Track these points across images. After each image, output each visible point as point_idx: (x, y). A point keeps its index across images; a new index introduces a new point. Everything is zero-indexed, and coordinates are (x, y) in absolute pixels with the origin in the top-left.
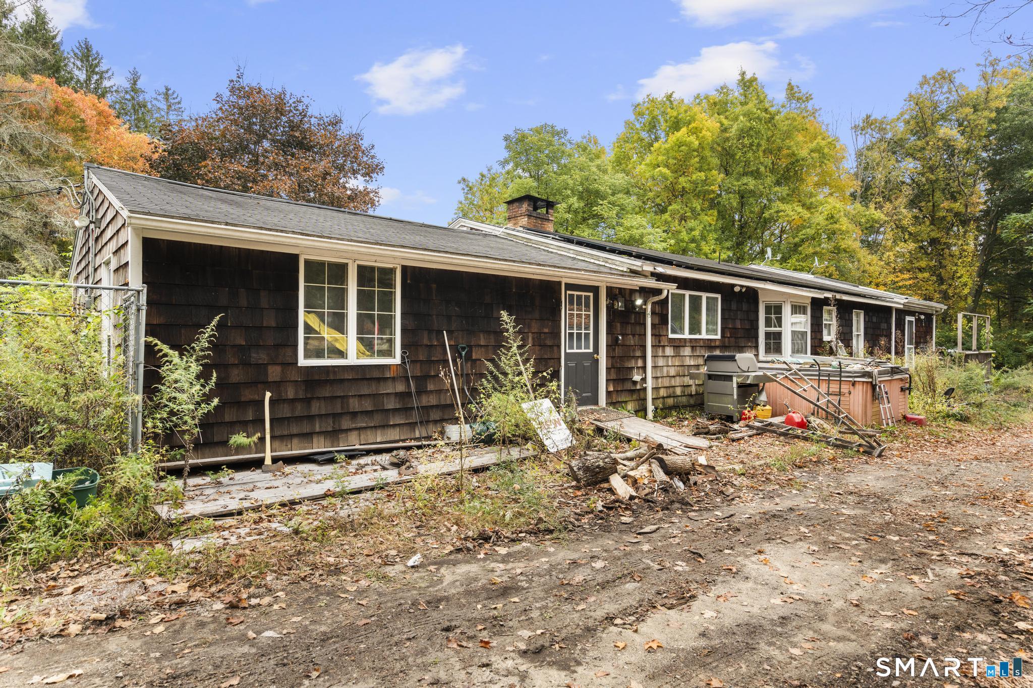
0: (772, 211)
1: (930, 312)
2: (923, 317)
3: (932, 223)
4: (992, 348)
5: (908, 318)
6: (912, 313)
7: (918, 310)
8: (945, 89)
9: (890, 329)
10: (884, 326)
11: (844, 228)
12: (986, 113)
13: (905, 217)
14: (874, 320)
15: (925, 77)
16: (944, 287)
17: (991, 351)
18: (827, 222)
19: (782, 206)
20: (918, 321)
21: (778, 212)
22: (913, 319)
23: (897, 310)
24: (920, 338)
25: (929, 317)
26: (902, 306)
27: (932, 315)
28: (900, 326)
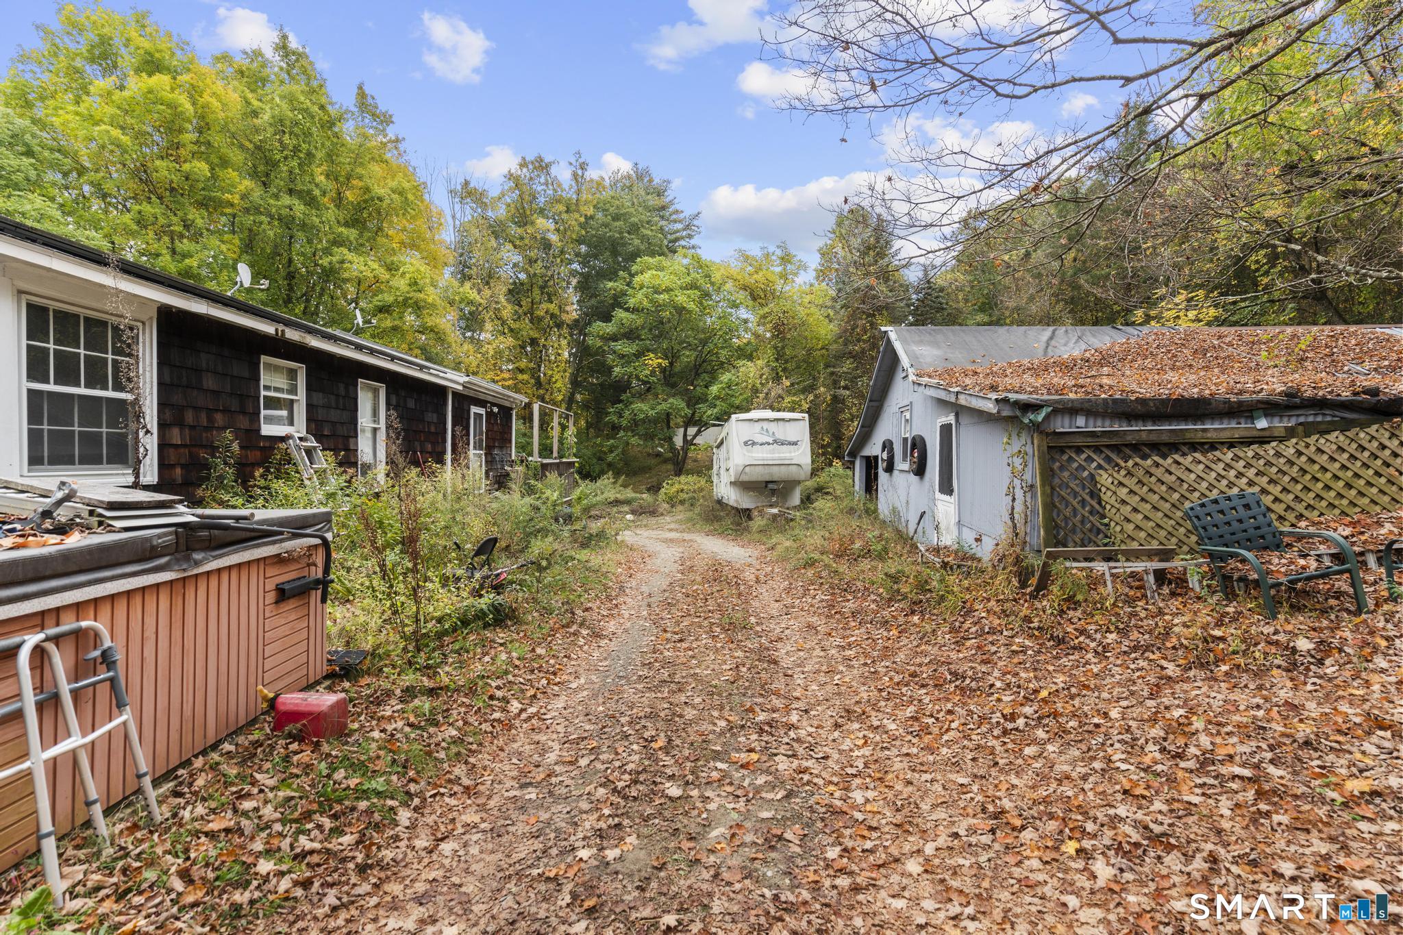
0: (334, 259)
1: (507, 404)
2: (496, 410)
3: (531, 321)
4: (575, 455)
5: (474, 410)
6: (481, 403)
7: (490, 399)
8: (542, 180)
9: (445, 423)
10: (432, 417)
11: (430, 300)
12: (577, 215)
13: (505, 308)
14: (411, 404)
15: (524, 159)
16: (541, 392)
17: (575, 460)
18: (408, 288)
19: (350, 256)
20: (490, 415)
21: (342, 262)
22: (482, 411)
23: (456, 394)
24: (494, 440)
25: (506, 412)
26: (460, 388)
27: (511, 409)
28: (461, 419)
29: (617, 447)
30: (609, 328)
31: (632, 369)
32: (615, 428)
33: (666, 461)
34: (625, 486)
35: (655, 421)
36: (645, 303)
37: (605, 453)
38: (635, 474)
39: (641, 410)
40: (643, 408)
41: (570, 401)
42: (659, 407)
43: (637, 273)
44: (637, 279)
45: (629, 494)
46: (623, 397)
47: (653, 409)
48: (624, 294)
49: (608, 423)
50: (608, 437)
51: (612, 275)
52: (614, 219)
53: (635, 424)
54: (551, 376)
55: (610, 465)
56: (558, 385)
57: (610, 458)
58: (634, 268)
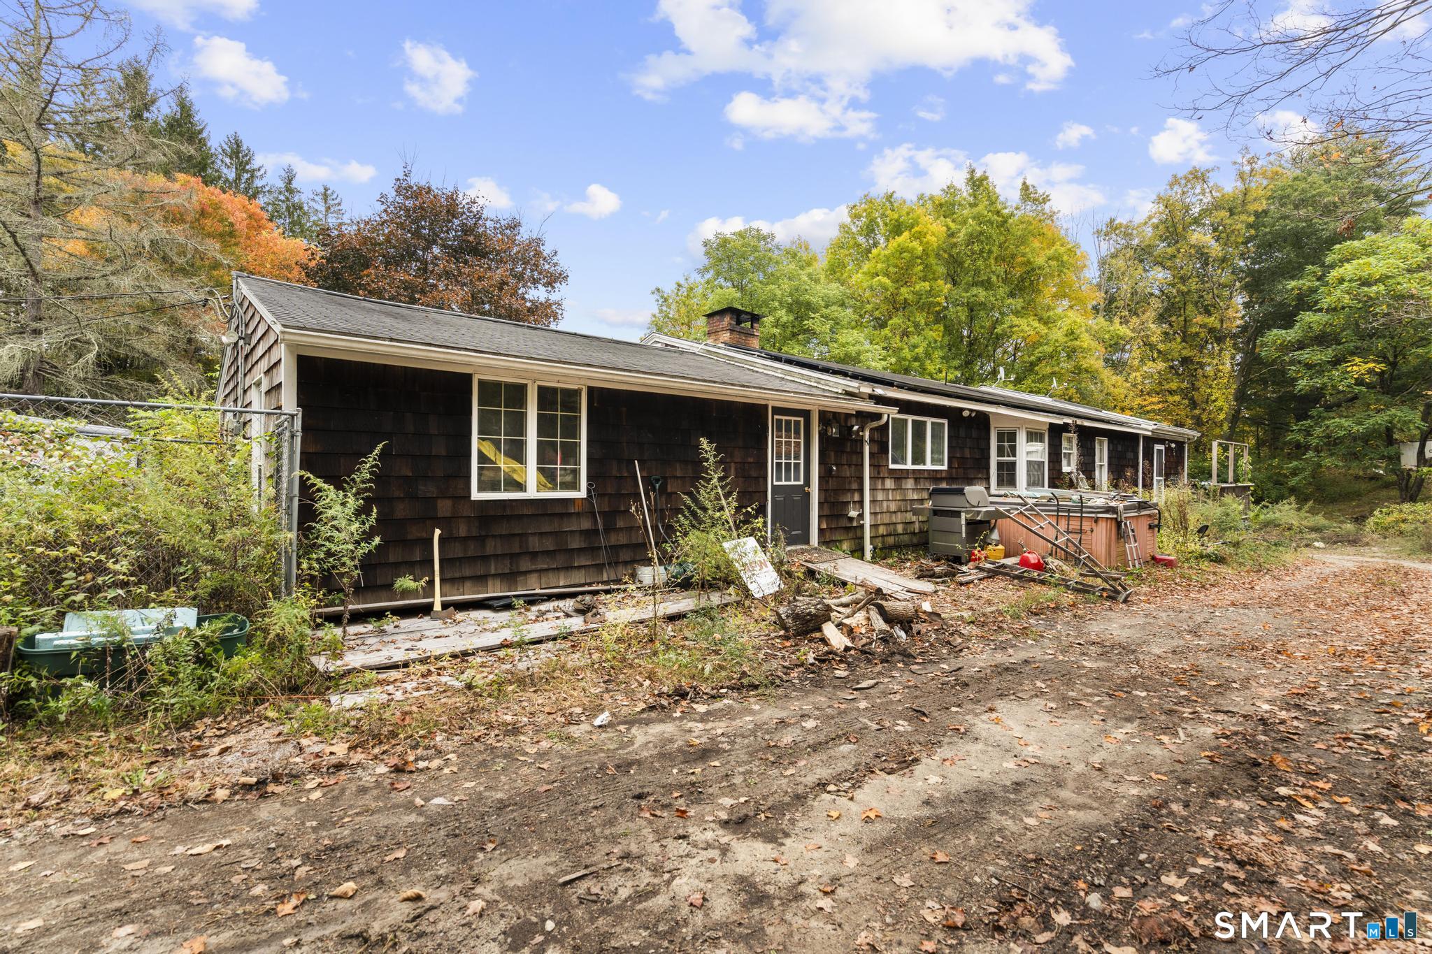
0: (1005, 326)
1: (1181, 439)
2: (1173, 445)
3: (1184, 340)
4: (1250, 480)
5: (1157, 447)
6: (1161, 441)
7: (1168, 437)
8: (1198, 190)
9: (1137, 458)
10: (1130, 455)
11: (1085, 345)
12: (1244, 217)
13: (1154, 333)
14: (1120, 448)
15: (1175, 176)
16: (1197, 412)
17: (1250, 484)
18: (1066, 339)
19: (1016, 321)
20: (1168, 449)
21: (1011, 327)
22: (1162, 447)
23: (1145, 437)
24: (1170, 468)
25: (1180, 445)
26: (1150, 433)
27: (1184, 443)
28: (1148, 455)
29: (1304, 469)
30: (1292, 335)
31: (1325, 380)
32: (1300, 448)
33: (1387, 486)
34: (1312, 511)
35: (1365, 438)
36: (1347, 299)
37: (1286, 476)
38: (1333, 500)
39: (1341, 427)
40: (1341, 424)
41: (1235, 418)
42: (1372, 421)
43: (1332, 266)
44: (1335, 273)
45: (1320, 520)
46: (1313, 412)
47: (1360, 424)
48: (1313, 291)
49: (1290, 442)
50: (1290, 457)
51: (1294, 271)
52: (1296, 207)
53: (1332, 443)
54: (1210, 395)
55: (1293, 490)
56: (1219, 403)
57: (1293, 482)
58: (1329, 260)
